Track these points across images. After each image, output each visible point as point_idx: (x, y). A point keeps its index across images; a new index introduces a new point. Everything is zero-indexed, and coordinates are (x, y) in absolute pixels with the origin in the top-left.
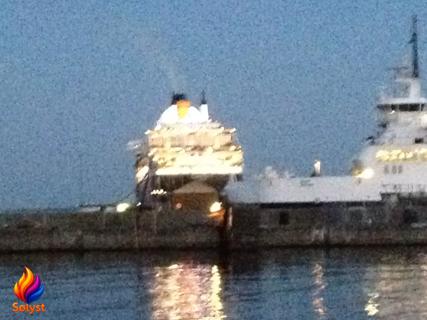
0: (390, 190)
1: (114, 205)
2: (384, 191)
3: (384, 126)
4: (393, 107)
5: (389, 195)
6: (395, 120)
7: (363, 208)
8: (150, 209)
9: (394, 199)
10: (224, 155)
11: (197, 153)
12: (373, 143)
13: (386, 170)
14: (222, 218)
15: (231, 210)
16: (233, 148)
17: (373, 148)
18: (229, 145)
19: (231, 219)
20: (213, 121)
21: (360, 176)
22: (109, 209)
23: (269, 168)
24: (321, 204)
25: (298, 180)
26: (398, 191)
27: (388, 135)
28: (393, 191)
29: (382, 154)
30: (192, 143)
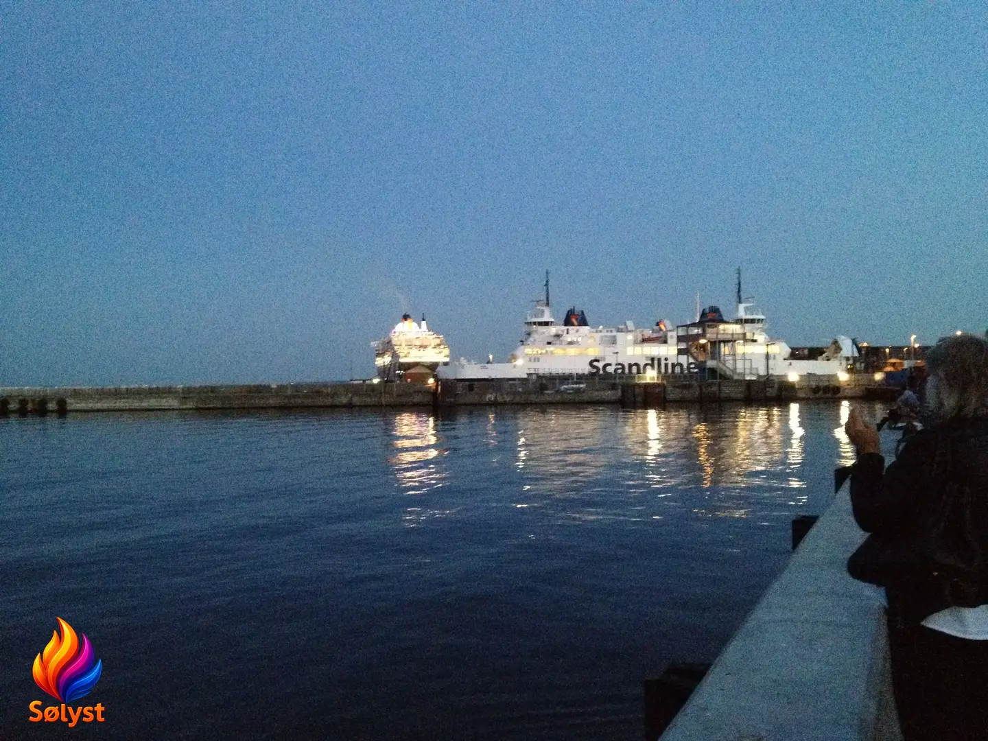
0: (532, 372)
1: (371, 380)
2: (528, 372)
3: (529, 334)
4: (535, 323)
5: (531, 374)
6: (536, 331)
7: (516, 382)
8: (392, 381)
9: (534, 377)
10: (437, 350)
11: (422, 349)
12: (523, 344)
13: (530, 360)
14: (434, 387)
15: (440, 383)
16: (442, 346)
17: (522, 347)
18: (439, 345)
19: (439, 388)
20: (429, 331)
21: (516, 363)
22: (367, 382)
23: (463, 358)
24: (492, 380)
25: (479, 365)
26: (537, 372)
27: (531, 339)
28: (534, 372)
29: (528, 350)
30: (418, 343)
